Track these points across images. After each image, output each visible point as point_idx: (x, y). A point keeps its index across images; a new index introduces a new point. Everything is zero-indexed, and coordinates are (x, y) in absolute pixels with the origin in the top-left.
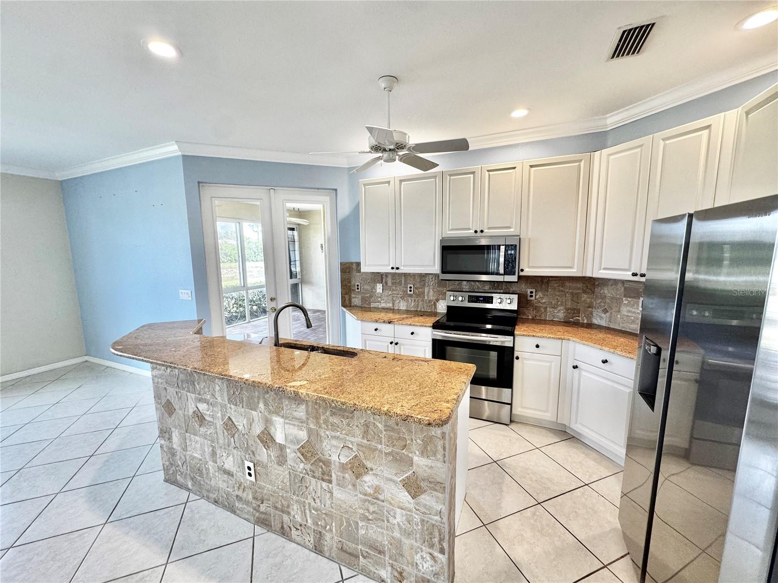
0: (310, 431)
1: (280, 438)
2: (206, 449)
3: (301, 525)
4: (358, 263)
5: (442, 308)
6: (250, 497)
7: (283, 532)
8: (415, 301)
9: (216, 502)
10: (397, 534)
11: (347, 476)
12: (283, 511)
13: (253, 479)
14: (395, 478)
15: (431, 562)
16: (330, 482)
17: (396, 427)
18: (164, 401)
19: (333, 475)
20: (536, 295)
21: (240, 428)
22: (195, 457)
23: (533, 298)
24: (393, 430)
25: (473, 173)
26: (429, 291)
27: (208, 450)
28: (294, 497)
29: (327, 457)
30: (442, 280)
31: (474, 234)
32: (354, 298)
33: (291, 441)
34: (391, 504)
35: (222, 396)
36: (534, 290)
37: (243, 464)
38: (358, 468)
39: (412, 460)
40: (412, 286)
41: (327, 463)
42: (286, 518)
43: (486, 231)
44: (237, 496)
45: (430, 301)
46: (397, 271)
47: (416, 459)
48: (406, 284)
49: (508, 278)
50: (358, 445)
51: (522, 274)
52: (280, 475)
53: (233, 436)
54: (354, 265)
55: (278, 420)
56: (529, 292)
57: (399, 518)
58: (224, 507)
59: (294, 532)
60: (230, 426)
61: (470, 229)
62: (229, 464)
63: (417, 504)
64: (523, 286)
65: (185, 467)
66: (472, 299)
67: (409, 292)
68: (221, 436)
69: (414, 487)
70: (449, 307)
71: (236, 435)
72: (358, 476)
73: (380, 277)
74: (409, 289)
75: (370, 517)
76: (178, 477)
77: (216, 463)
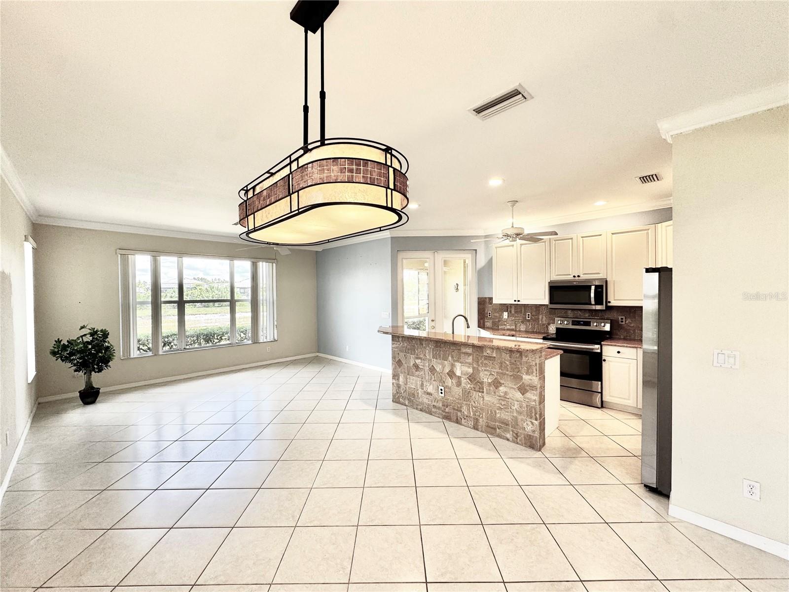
0: (474, 368)
1: (458, 373)
2: (418, 383)
3: (467, 417)
4: (491, 298)
5: (552, 329)
6: (441, 405)
7: (458, 422)
8: (532, 325)
9: (421, 410)
10: (515, 414)
11: (491, 388)
12: (457, 410)
13: (443, 395)
14: (514, 387)
15: (531, 426)
16: (483, 392)
17: (515, 363)
18: (397, 360)
19: (485, 388)
20: (625, 321)
21: (438, 370)
22: (411, 388)
23: (624, 323)
24: (513, 364)
25: (572, 239)
26: (542, 318)
27: (419, 383)
28: (464, 402)
29: (482, 380)
30: (550, 308)
31: (573, 278)
32: (487, 322)
33: (464, 374)
34: (512, 400)
35: (429, 355)
36: (624, 317)
37: (438, 387)
38: (497, 384)
39: (522, 377)
40: (530, 314)
41: (482, 383)
42: (459, 414)
43: (581, 276)
44: (433, 405)
45: (543, 325)
46: (519, 303)
47: (524, 376)
48: (525, 312)
49: (598, 307)
50: (497, 373)
51: (609, 304)
52: (457, 391)
53: (434, 375)
54: (487, 299)
55: (458, 365)
56: (620, 319)
57: (516, 406)
58: (426, 412)
59: (463, 421)
60: (432, 370)
61: (570, 275)
62: (430, 389)
63: (524, 398)
64: (615, 314)
65: (405, 394)
66: (574, 323)
67: (527, 318)
68: (427, 375)
69: (523, 390)
70: (557, 329)
71: (435, 375)
72: (497, 388)
73: (506, 307)
74: (527, 316)
75: (502, 408)
76: (401, 399)
77: (423, 389)
